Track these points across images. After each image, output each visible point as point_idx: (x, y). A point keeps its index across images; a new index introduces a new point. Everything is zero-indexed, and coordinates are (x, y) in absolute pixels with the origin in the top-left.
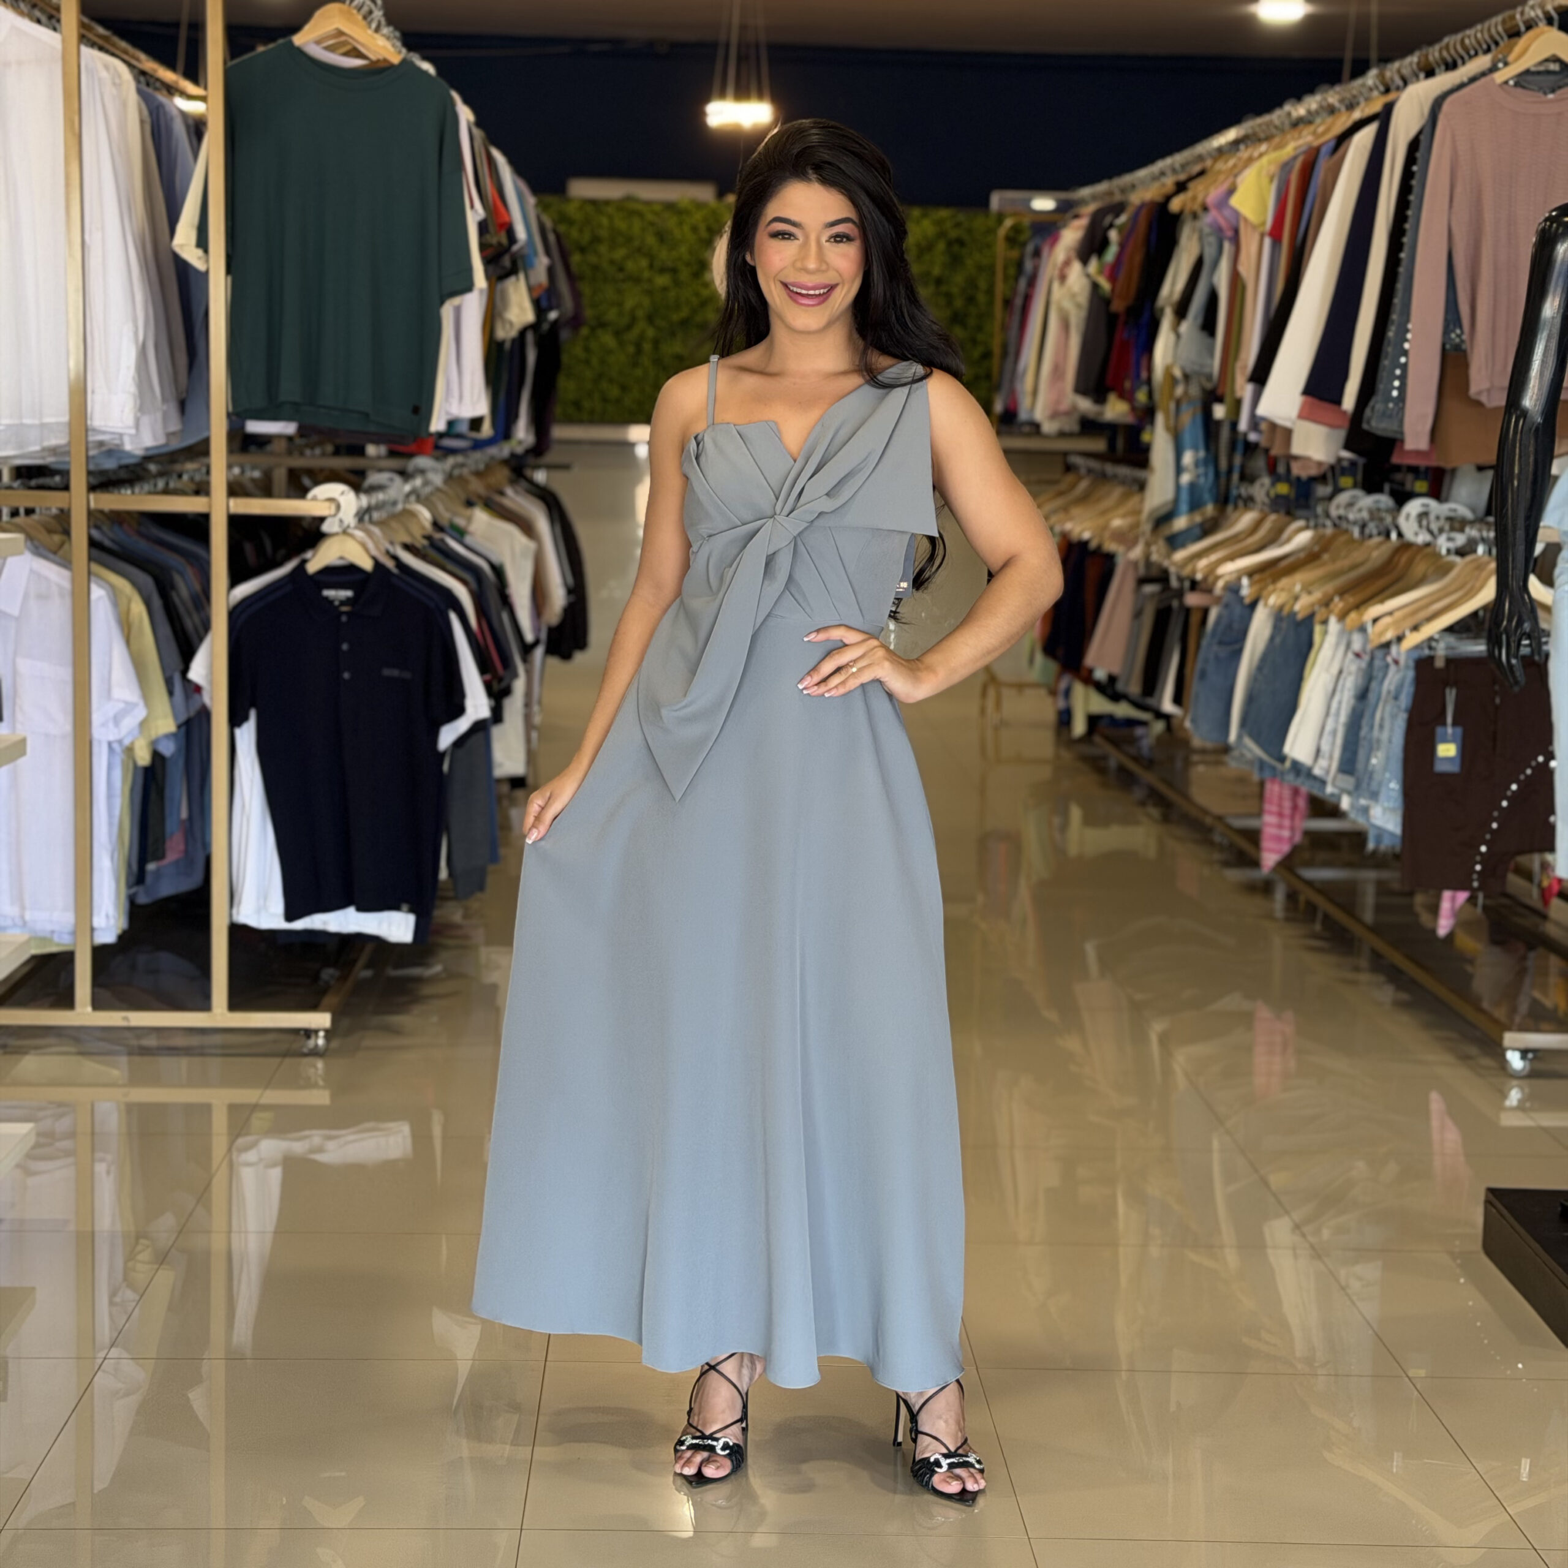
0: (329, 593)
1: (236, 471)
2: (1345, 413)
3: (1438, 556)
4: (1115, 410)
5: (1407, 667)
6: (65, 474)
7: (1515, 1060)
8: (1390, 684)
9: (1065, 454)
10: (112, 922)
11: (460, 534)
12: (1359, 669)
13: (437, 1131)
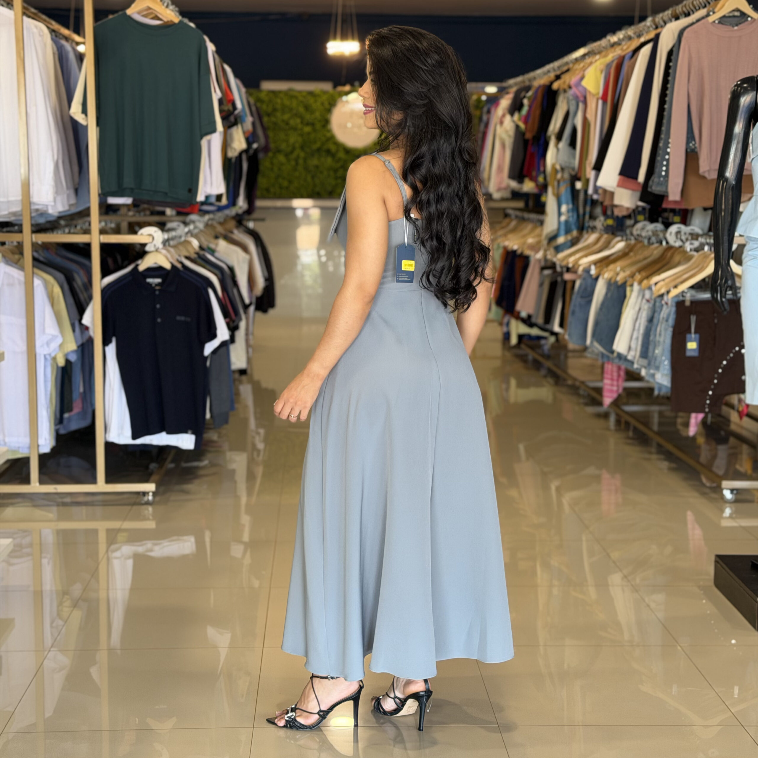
0: (150, 280)
1: (103, 224)
2: (639, 183)
3: (685, 252)
4: (528, 186)
5: (672, 306)
6: (21, 226)
7: (728, 495)
8: (664, 314)
9: (504, 209)
10: (48, 442)
11: (212, 252)
12: (649, 308)
13: (207, 539)
